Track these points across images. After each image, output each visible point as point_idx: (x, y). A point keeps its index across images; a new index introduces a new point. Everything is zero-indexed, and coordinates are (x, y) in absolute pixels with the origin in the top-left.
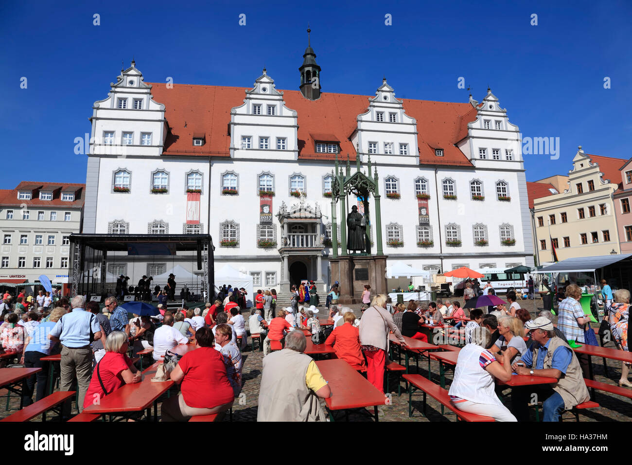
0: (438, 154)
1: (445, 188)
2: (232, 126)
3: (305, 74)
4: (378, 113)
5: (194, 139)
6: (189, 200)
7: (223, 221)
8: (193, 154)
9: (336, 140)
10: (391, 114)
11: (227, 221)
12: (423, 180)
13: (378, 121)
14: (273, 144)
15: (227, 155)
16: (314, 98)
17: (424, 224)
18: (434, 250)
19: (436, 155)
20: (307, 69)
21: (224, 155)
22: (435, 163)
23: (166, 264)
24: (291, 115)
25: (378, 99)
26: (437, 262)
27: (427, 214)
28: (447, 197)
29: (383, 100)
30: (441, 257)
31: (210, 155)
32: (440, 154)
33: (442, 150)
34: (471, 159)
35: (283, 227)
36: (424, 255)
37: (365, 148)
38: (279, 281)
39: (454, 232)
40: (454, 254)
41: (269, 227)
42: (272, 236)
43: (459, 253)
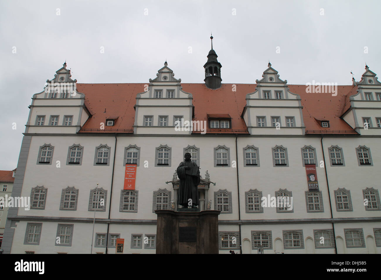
0: (324, 126)
1: (332, 155)
2: (137, 108)
4: (265, 92)
5: (107, 120)
7: (124, 188)
9: (227, 117)
10: (276, 92)
11: (127, 189)
12: (310, 148)
13: (265, 99)
14: (170, 122)
15: (131, 132)
17: (313, 190)
18: (326, 215)
19: (322, 126)
21: (128, 132)
22: (321, 133)
23: (73, 225)
24: (187, 97)
25: (265, 80)
26: (329, 227)
27: (316, 180)
28: (334, 164)
29: (269, 81)
30: (332, 222)
31: (117, 132)
32: (326, 126)
33: (328, 122)
34: (356, 128)
36: (314, 220)
37: (253, 122)
39: (344, 197)
40: (345, 218)
41: (165, 194)
42: (167, 202)
43: (351, 218)
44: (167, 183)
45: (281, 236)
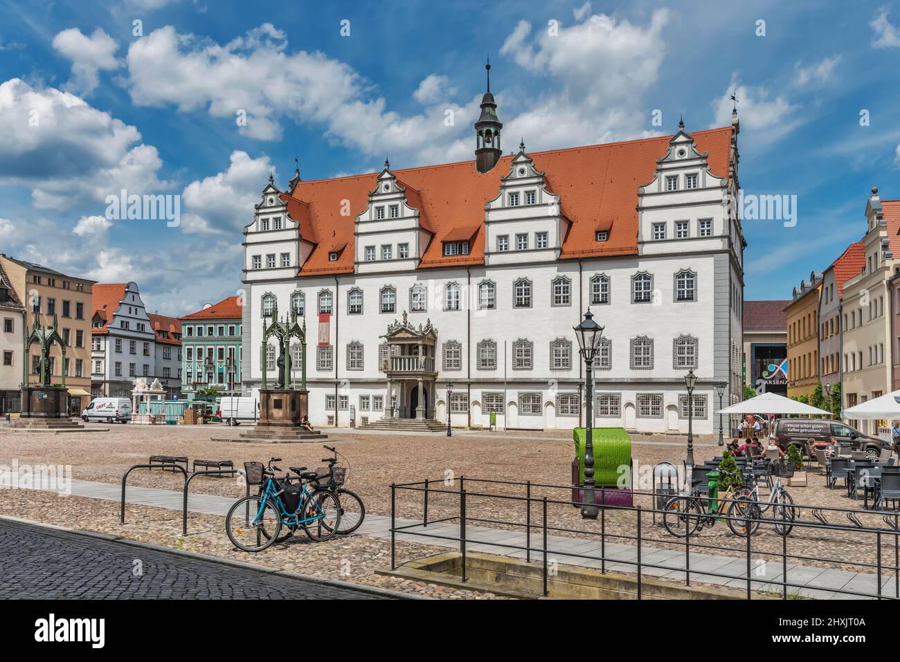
0: (600, 239)
1: (595, 288)
2: (356, 237)
4: (511, 195)
5: (330, 253)
6: (320, 322)
7: (349, 342)
9: (467, 237)
10: (527, 194)
11: (353, 342)
12: (564, 280)
13: (512, 208)
14: (395, 253)
15: (352, 271)
19: (596, 240)
21: (349, 271)
24: (413, 215)
25: (513, 175)
28: (596, 302)
33: (607, 231)
34: (637, 244)
37: (493, 245)
40: (599, 379)
43: (608, 379)
44: (380, 337)
45: (516, 399)
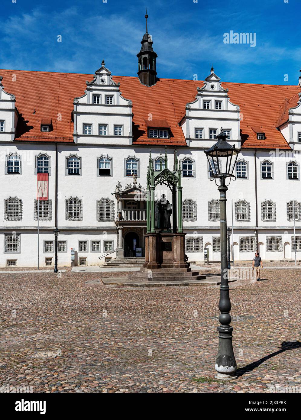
0: (260, 138)
1: (263, 169)
2: (75, 115)
3: (142, 61)
5: (42, 125)
6: (39, 179)
7: (68, 198)
8: (41, 140)
9: (167, 126)
11: (71, 198)
12: (244, 162)
14: (110, 131)
15: (71, 141)
16: (150, 85)
18: (252, 224)
19: (258, 139)
20: (143, 56)
21: (68, 141)
22: (255, 147)
23: (20, 233)
24: (127, 104)
25: (206, 88)
28: (264, 177)
29: (210, 89)
30: (257, 231)
31: (56, 141)
32: (262, 138)
33: (264, 134)
35: (118, 203)
36: (241, 228)
38: (115, 248)
39: (269, 208)
40: (268, 227)
41: (107, 203)
42: (110, 210)
43: (273, 227)
44: (113, 194)
45: (211, 241)
